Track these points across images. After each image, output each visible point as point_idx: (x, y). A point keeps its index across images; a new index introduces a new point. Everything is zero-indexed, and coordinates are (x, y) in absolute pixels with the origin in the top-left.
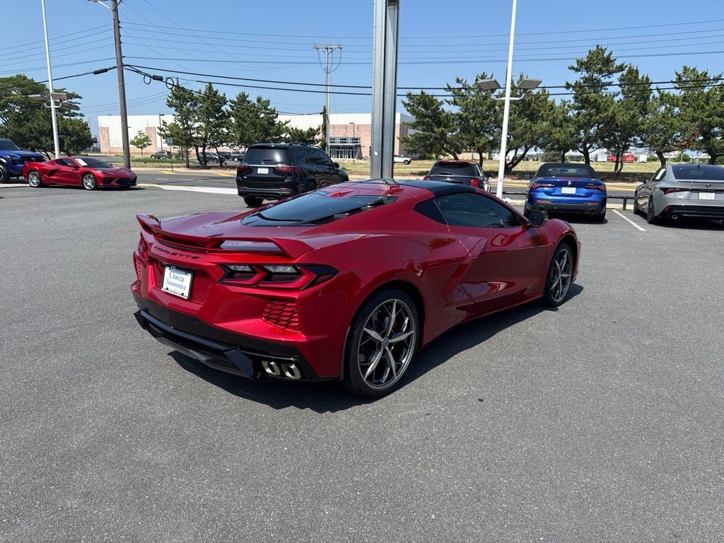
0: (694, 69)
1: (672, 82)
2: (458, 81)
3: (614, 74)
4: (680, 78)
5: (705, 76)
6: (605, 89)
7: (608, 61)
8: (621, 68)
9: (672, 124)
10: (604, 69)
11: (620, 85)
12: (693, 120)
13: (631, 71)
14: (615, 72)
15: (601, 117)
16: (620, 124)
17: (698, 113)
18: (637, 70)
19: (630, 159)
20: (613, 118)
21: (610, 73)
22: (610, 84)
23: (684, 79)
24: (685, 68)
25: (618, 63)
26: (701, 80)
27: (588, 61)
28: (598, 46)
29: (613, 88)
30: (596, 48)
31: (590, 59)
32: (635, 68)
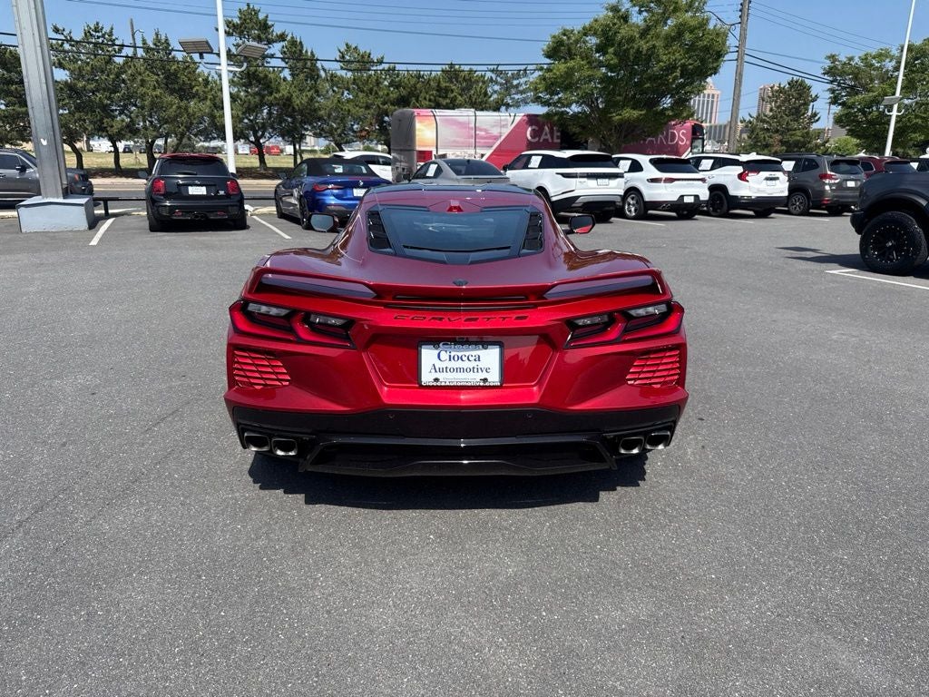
0: (356, 48)
1: (336, 61)
2: (56, 30)
3: (275, 44)
4: (343, 57)
5: (369, 57)
6: (267, 62)
7: (265, 26)
8: (282, 37)
9: (349, 110)
10: (263, 36)
11: (283, 59)
12: (367, 107)
13: (293, 43)
14: (276, 42)
15: (275, 98)
16: (296, 107)
17: (371, 99)
18: (301, 42)
19: (275, 150)
20: (289, 99)
21: (270, 42)
22: (272, 56)
23: (348, 58)
24: (347, 45)
25: (277, 30)
26: (364, 62)
27: (242, 24)
28: (248, 5)
29: (276, 62)
30: (246, 8)
31: (244, 21)
32: (299, 40)
